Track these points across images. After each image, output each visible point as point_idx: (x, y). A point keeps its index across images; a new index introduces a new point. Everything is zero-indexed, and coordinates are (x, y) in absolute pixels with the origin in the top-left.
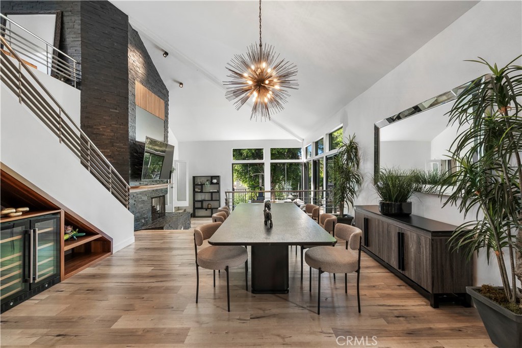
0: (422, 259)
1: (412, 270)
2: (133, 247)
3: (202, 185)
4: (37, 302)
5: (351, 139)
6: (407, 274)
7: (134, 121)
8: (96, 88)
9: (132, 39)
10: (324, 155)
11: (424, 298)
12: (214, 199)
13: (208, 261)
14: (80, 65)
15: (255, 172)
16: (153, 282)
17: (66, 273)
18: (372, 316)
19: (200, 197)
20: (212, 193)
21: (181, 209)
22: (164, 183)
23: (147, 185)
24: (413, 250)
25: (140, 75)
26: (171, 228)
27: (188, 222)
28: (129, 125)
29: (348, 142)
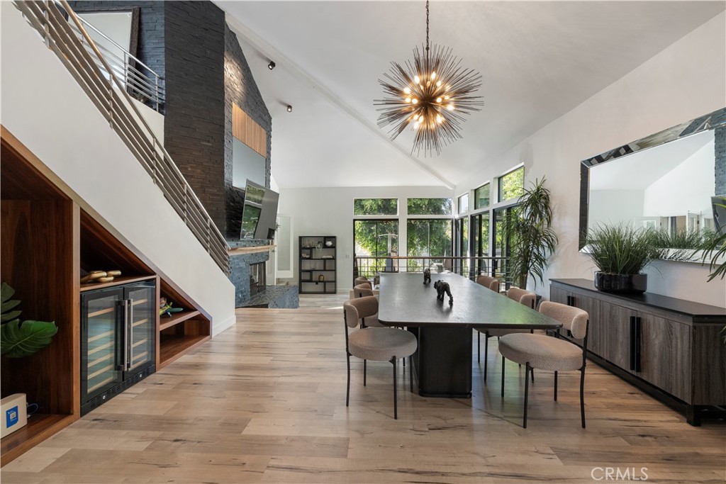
0: (674, 355)
1: (655, 371)
2: (234, 329)
3: (311, 249)
4: (133, 396)
5: (539, 184)
6: (645, 378)
7: (231, 159)
8: (183, 112)
9: (229, 44)
10: (490, 208)
11: (674, 412)
12: (327, 269)
13: (367, 348)
14: (164, 81)
15: (381, 233)
16: (279, 377)
17: (162, 360)
18: (603, 434)
19: (308, 265)
20: (325, 260)
21: (282, 282)
22: (265, 245)
23: (245, 246)
24: (657, 342)
25: (238, 94)
26: (277, 306)
27: (296, 299)
28: (225, 164)
29: (534, 189)
